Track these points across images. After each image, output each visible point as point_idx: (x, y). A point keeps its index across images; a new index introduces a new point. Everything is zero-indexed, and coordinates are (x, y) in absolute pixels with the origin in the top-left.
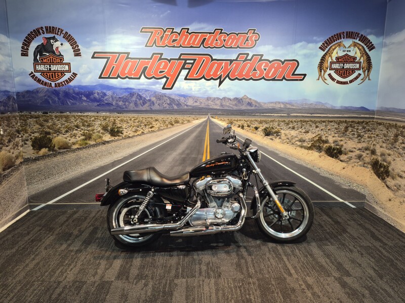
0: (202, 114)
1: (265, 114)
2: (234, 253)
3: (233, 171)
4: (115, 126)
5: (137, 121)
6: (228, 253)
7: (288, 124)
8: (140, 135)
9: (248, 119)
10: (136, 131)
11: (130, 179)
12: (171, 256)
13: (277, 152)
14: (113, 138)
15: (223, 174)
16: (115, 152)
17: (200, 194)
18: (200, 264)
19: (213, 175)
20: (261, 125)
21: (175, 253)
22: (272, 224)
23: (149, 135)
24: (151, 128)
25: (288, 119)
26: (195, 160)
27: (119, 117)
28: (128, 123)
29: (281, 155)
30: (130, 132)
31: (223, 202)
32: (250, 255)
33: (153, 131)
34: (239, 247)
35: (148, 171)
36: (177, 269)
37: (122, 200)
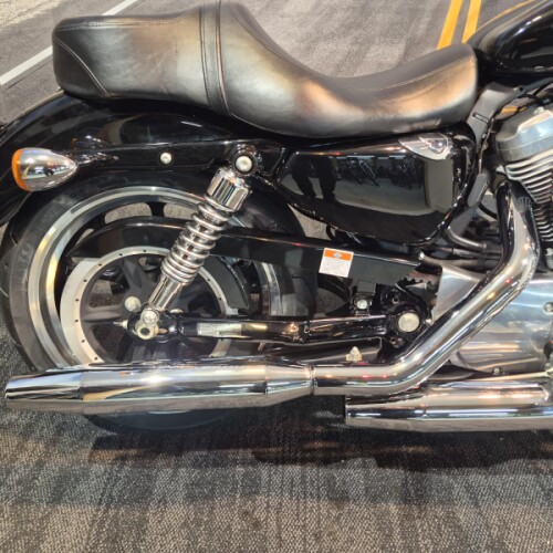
11: (90, 82)
12: (338, 498)
35: (208, 24)
37: (63, 210)
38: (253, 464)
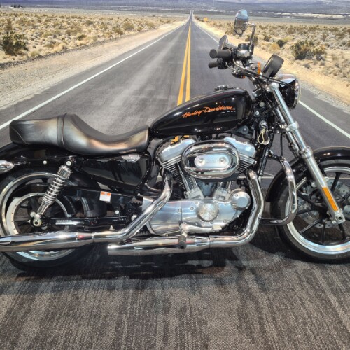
0: (178, 12)
1: (300, 15)
2: (234, 285)
3: (239, 127)
4: (12, 33)
5: (52, 23)
6: (220, 283)
7: (342, 36)
8: (60, 53)
9: (267, 24)
10: (52, 45)
12: (111, 289)
13: (313, 91)
14: (10, 59)
15: (218, 132)
16: (17, 86)
17: (169, 172)
18: (166, 311)
19: (198, 134)
20: (290, 37)
21: (119, 282)
22: (306, 229)
23: (77, 54)
24: (81, 38)
25: (344, 26)
26: (163, 104)
27: (16, 15)
28: (35, 27)
29: (319, 97)
30: (42, 47)
31: (216, 188)
32: (264, 290)
33: (84, 46)
34: (241, 269)
35: (60, 122)
36: (119, 324)
38: (80, 280)
